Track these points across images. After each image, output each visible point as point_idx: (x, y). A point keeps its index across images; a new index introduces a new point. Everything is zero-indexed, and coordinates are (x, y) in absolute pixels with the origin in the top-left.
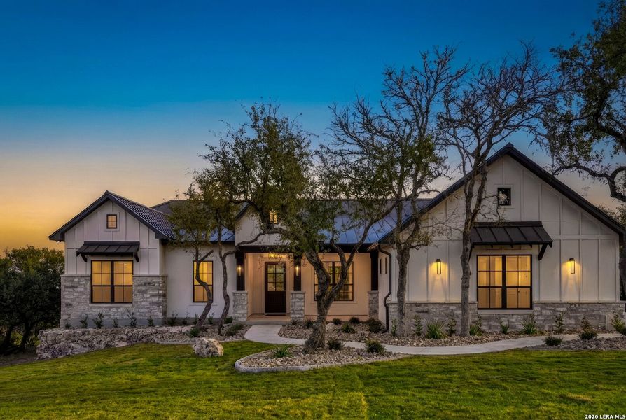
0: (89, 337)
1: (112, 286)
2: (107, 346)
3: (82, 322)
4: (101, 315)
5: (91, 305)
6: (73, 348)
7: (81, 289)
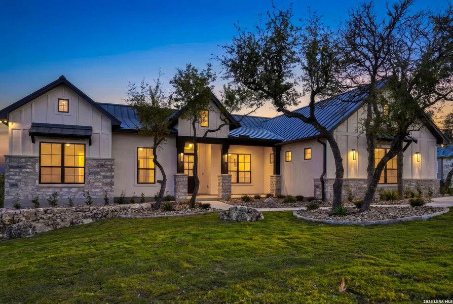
0: (51, 215)
1: (63, 167)
2: (72, 223)
3: (34, 202)
4: (55, 194)
5: (40, 185)
6: (34, 227)
7: (28, 170)
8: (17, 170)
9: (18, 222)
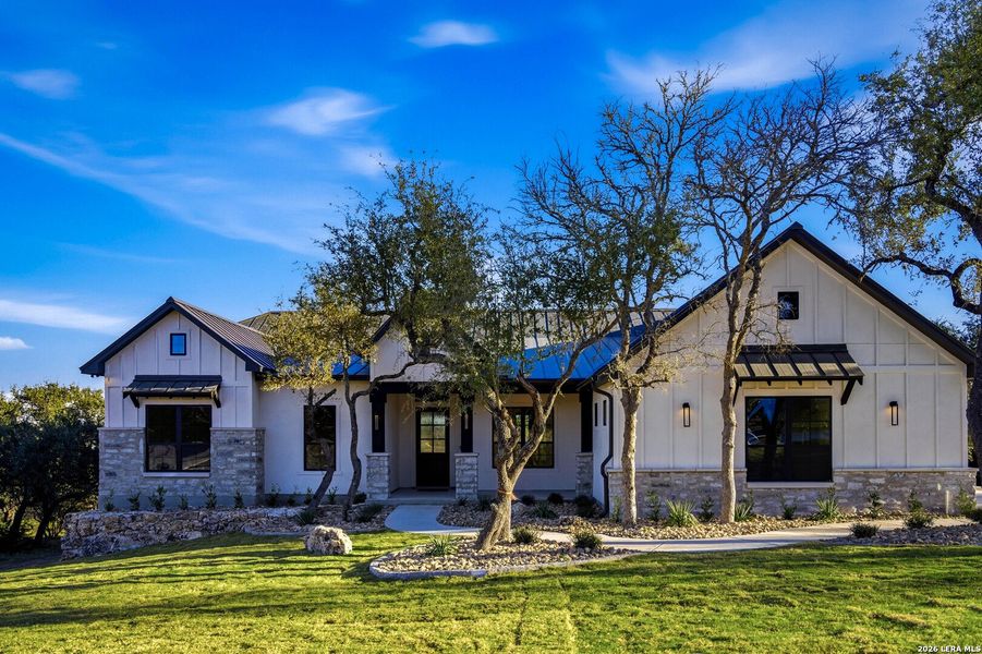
0: (141, 524)
1: (179, 445)
3: (132, 501)
4: (161, 491)
5: (146, 475)
6: (117, 542)
7: (129, 451)
8: (115, 451)
9: (97, 533)
